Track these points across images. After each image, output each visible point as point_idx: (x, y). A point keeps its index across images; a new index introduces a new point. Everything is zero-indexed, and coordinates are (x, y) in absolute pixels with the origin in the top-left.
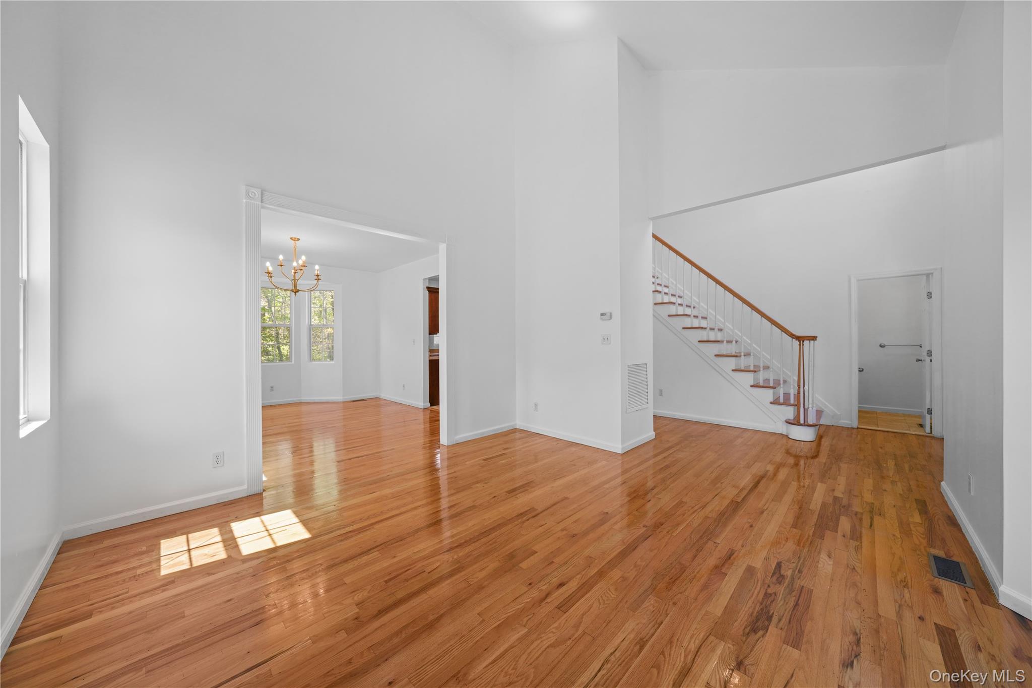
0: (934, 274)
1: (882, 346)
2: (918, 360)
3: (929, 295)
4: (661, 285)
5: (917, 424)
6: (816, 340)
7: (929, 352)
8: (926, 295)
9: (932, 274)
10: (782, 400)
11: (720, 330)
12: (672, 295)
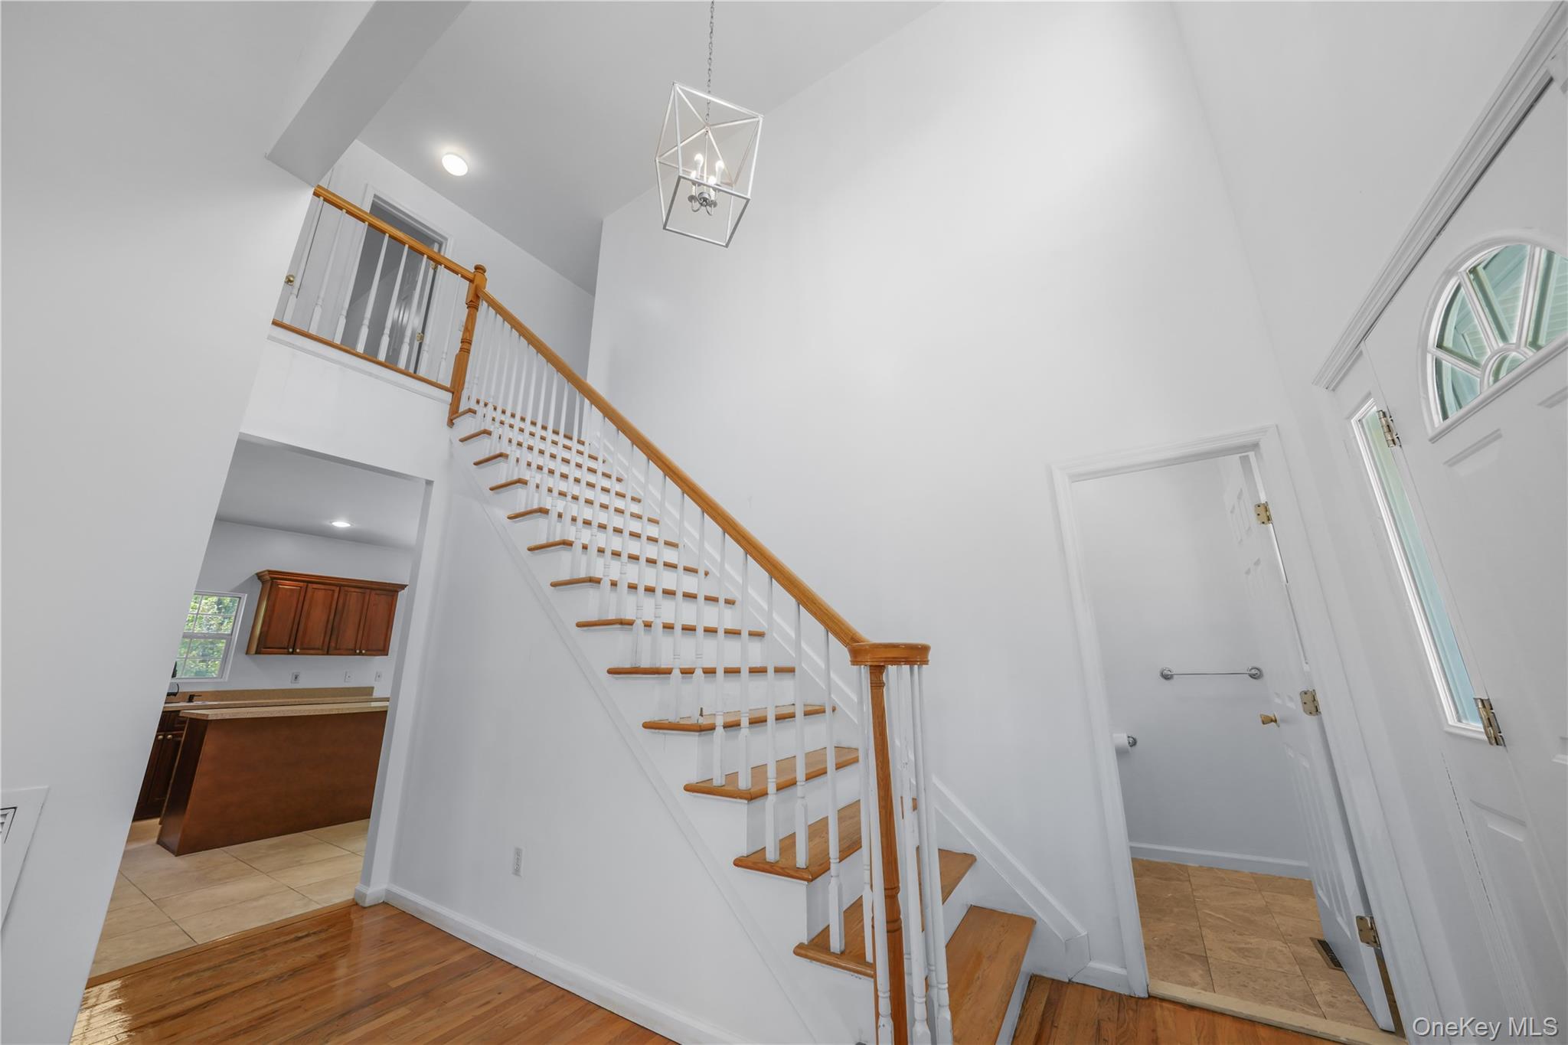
0: (1262, 445)
1: (1167, 677)
2: (1268, 720)
3: (1264, 513)
4: (623, 496)
5: (1312, 939)
6: (925, 662)
7: (1309, 698)
8: (1253, 515)
9: (1255, 446)
10: (836, 943)
11: (730, 602)
12: (650, 520)
